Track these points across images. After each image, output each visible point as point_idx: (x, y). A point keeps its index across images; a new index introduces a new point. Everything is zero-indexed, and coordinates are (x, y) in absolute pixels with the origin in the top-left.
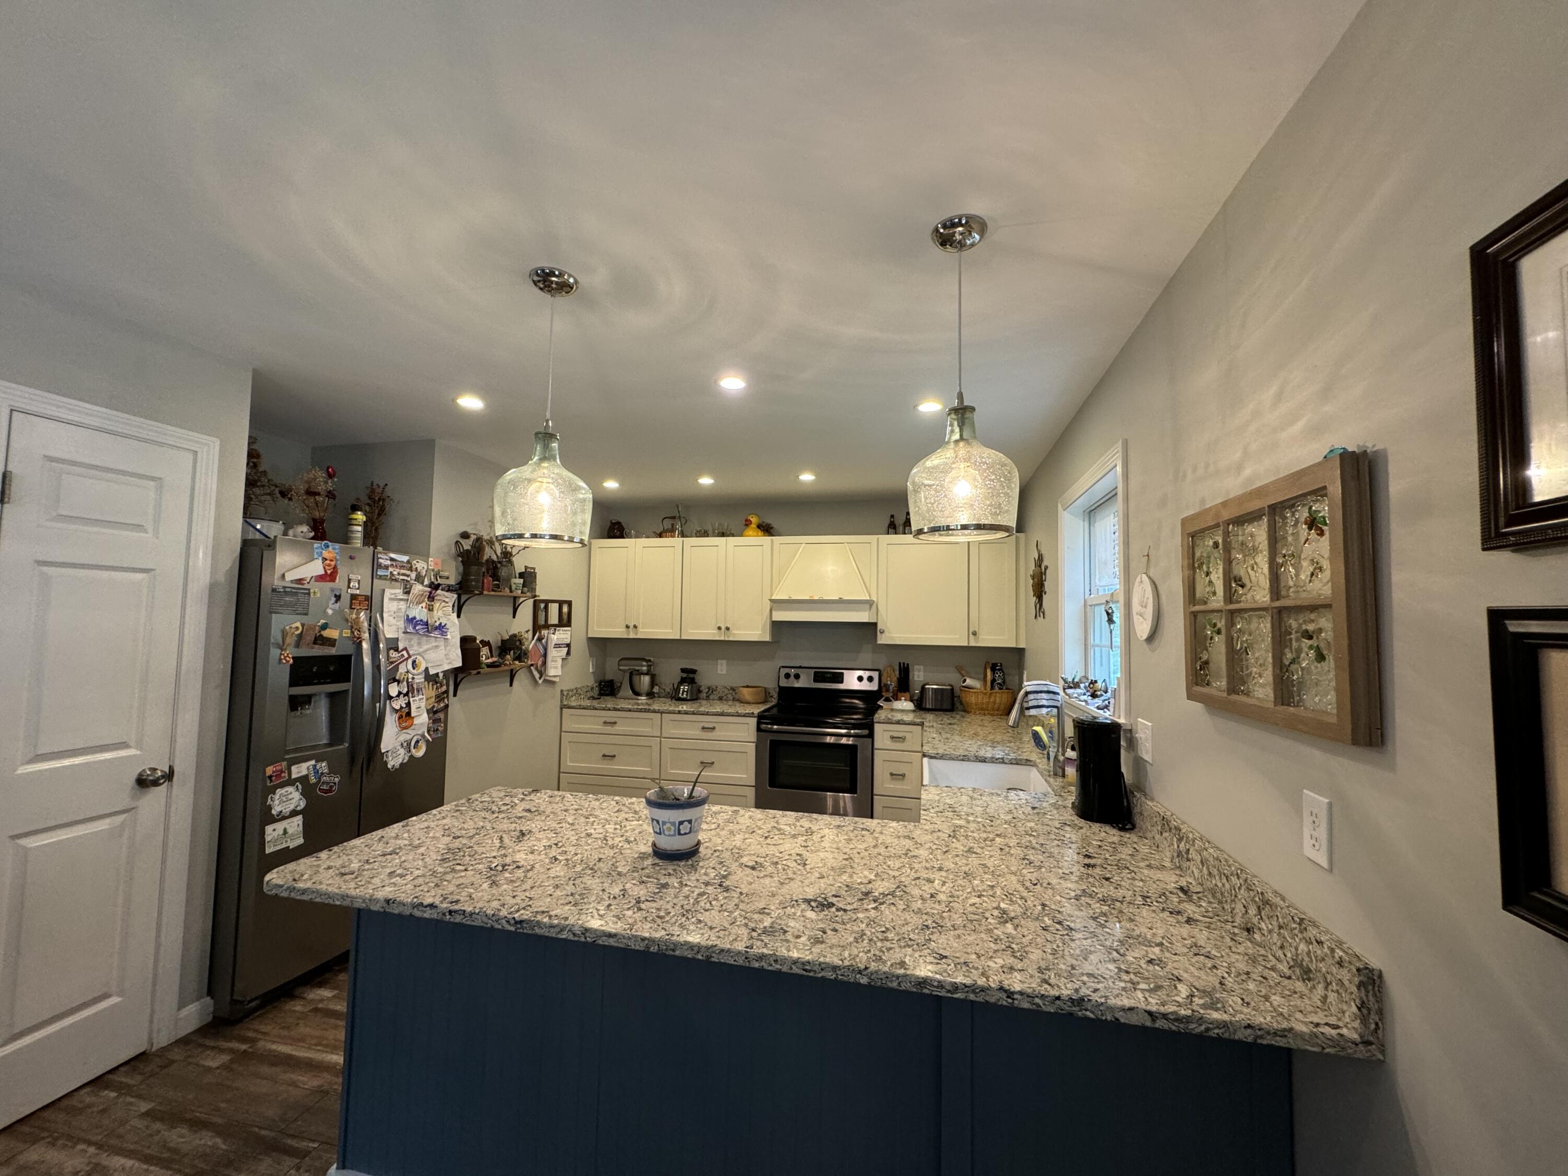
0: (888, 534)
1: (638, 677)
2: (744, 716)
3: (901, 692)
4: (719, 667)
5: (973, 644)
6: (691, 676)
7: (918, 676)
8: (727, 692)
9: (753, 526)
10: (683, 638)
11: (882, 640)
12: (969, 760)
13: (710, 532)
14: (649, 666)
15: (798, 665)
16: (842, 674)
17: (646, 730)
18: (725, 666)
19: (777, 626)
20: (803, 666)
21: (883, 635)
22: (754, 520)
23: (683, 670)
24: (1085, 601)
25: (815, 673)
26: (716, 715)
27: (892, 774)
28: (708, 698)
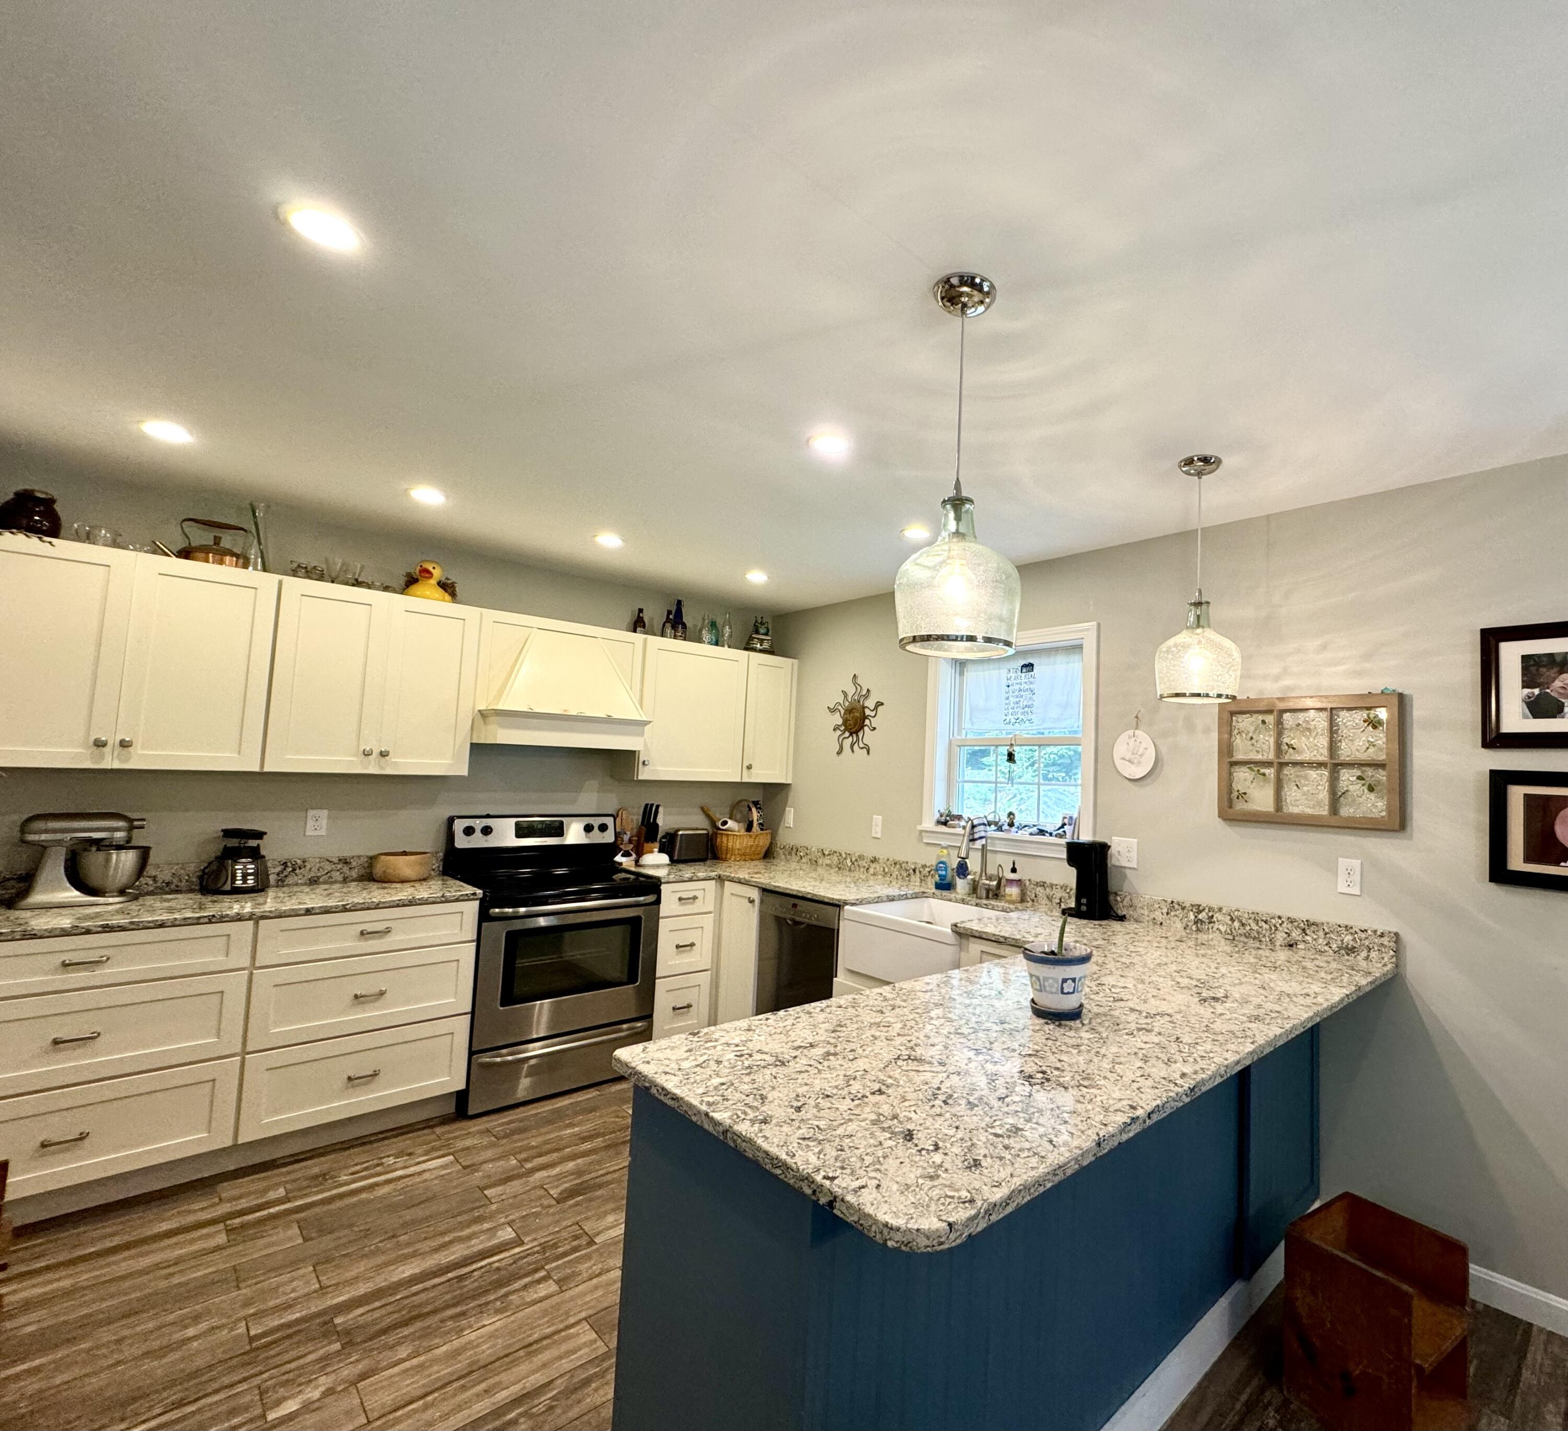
1: (101, 856)
2: (457, 900)
4: (310, 823)
5: (745, 780)
6: (253, 843)
8: (328, 867)
10: (266, 769)
11: (644, 774)
14: (131, 828)
15: (484, 813)
16: (562, 823)
18: (324, 822)
19: (477, 749)
20: (492, 813)
21: (646, 768)
23: (228, 833)
24: (950, 741)
25: (517, 824)
27: (678, 947)
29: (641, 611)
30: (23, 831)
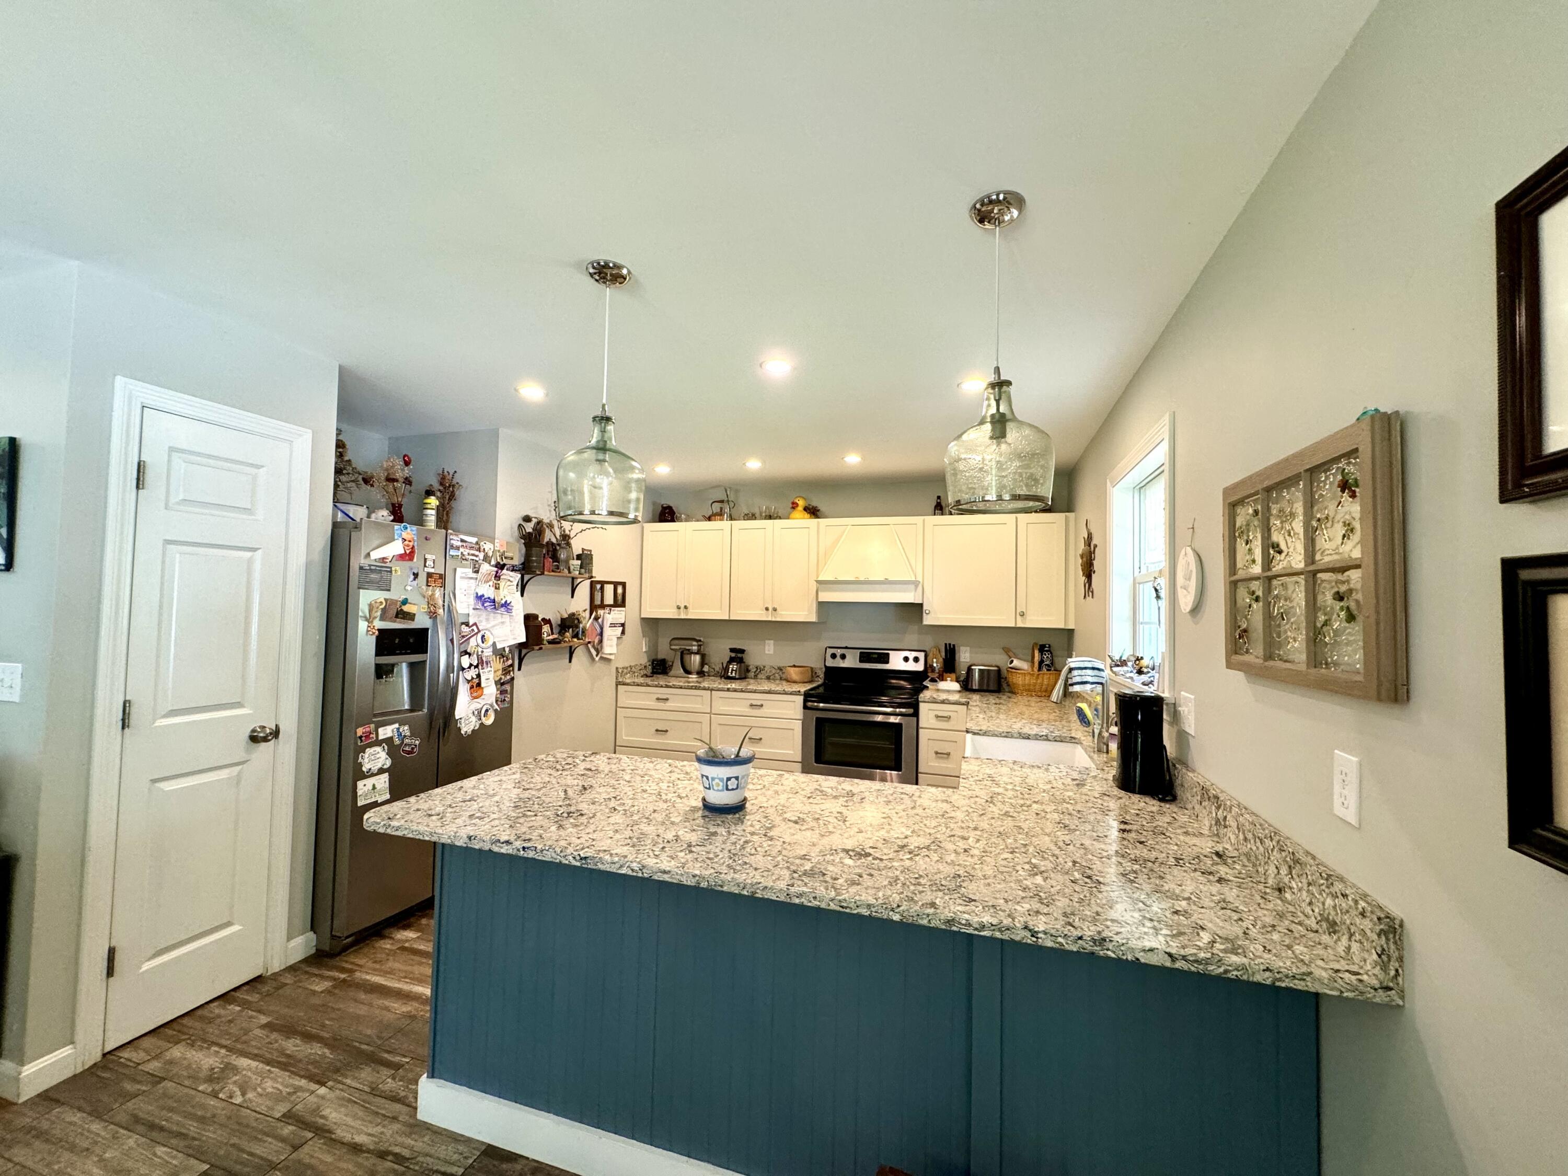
0: (935, 515)
1: (689, 656)
2: (791, 694)
3: (946, 673)
4: (767, 648)
5: (1020, 625)
6: (739, 655)
7: (964, 656)
8: (774, 671)
9: (800, 508)
10: (731, 618)
11: (928, 620)
12: (1012, 737)
13: (757, 515)
14: (699, 646)
15: (844, 646)
16: (888, 654)
17: (697, 707)
18: (772, 647)
19: (823, 606)
20: (849, 646)
21: (929, 616)
22: (801, 503)
23: (732, 650)
24: (1134, 579)
25: (861, 653)
26: (764, 693)
27: (937, 753)
28: (756, 677)
29: (939, 497)
30: (671, 645)
